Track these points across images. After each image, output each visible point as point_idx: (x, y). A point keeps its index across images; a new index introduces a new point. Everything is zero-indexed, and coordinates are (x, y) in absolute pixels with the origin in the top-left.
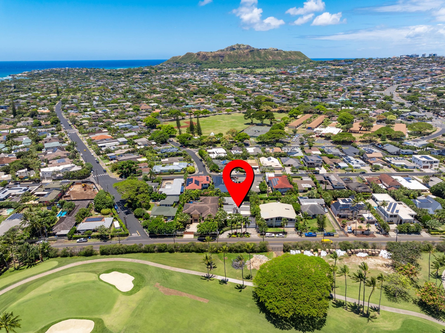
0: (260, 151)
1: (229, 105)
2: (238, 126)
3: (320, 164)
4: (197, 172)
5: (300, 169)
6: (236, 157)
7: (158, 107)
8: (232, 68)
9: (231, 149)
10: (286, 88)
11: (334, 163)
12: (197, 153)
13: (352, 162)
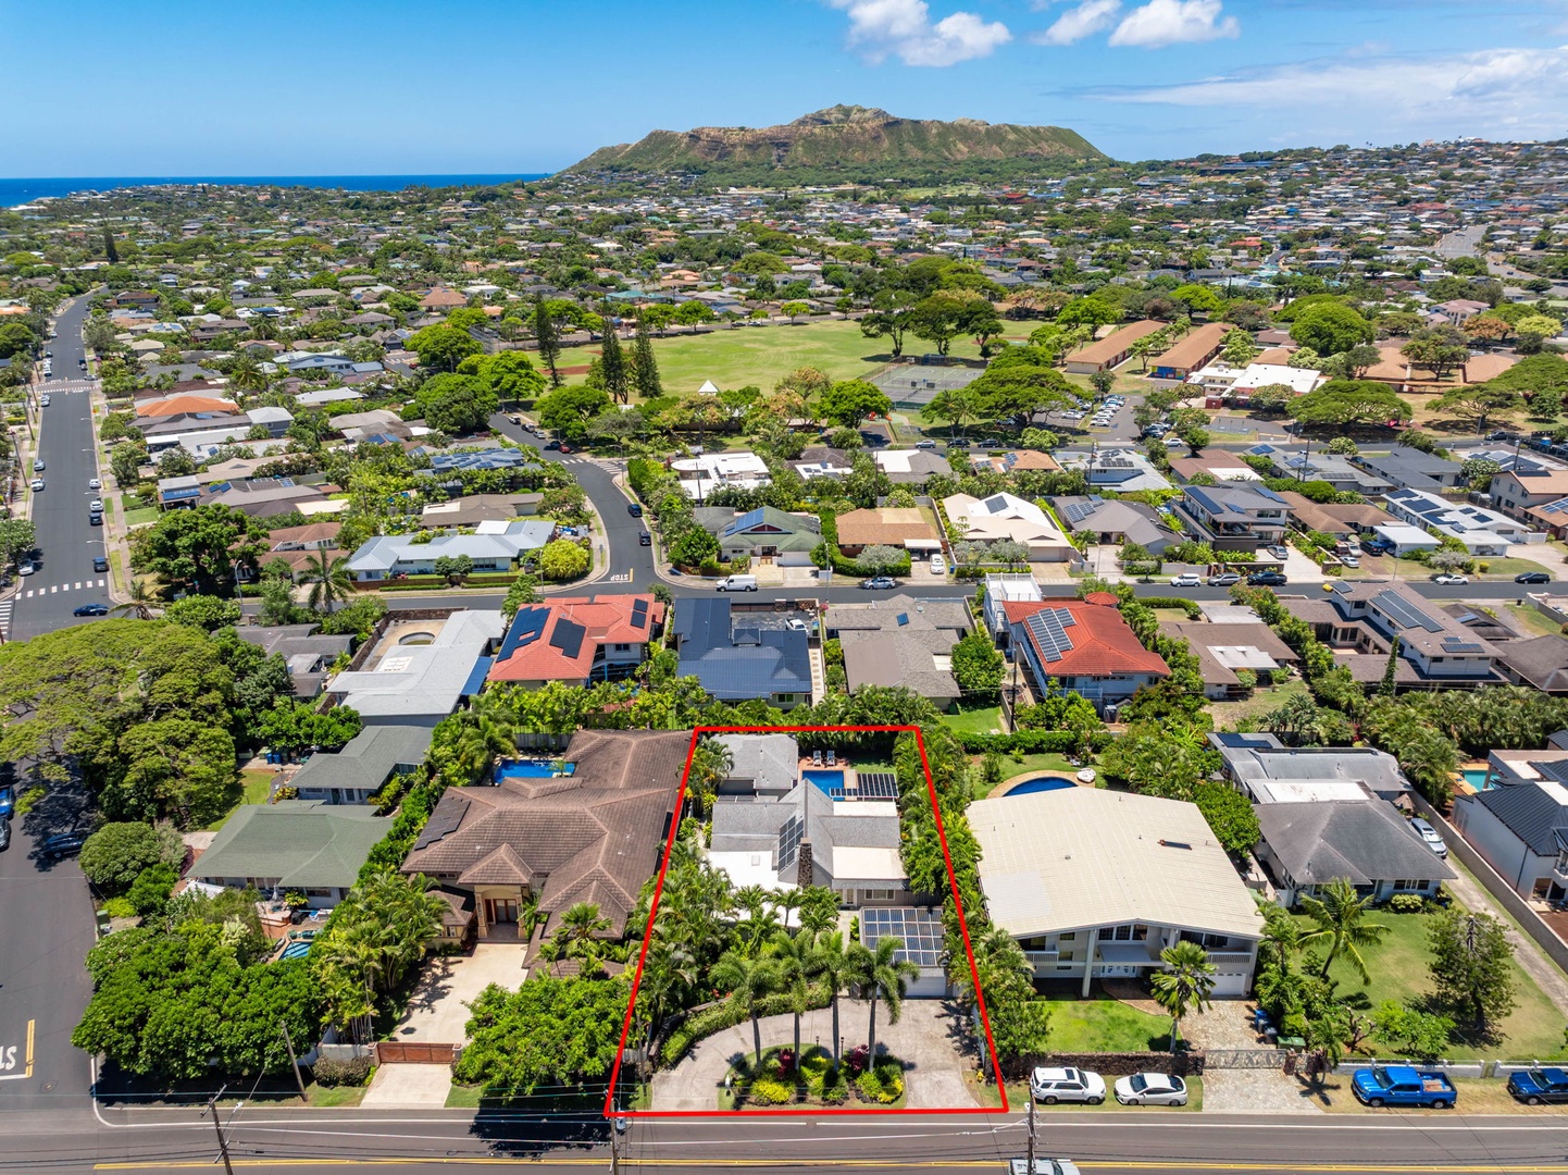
0: (942, 467)
1: (800, 291)
2: (835, 365)
3: (1277, 532)
4: (598, 571)
5: (1172, 557)
6: (820, 493)
7: (497, 298)
8: (818, 185)
9: (796, 456)
10: (1034, 238)
11: (1350, 524)
12: (621, 479)
13: (1447, 518)
